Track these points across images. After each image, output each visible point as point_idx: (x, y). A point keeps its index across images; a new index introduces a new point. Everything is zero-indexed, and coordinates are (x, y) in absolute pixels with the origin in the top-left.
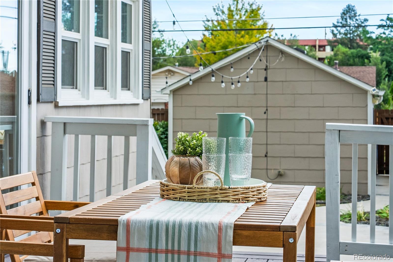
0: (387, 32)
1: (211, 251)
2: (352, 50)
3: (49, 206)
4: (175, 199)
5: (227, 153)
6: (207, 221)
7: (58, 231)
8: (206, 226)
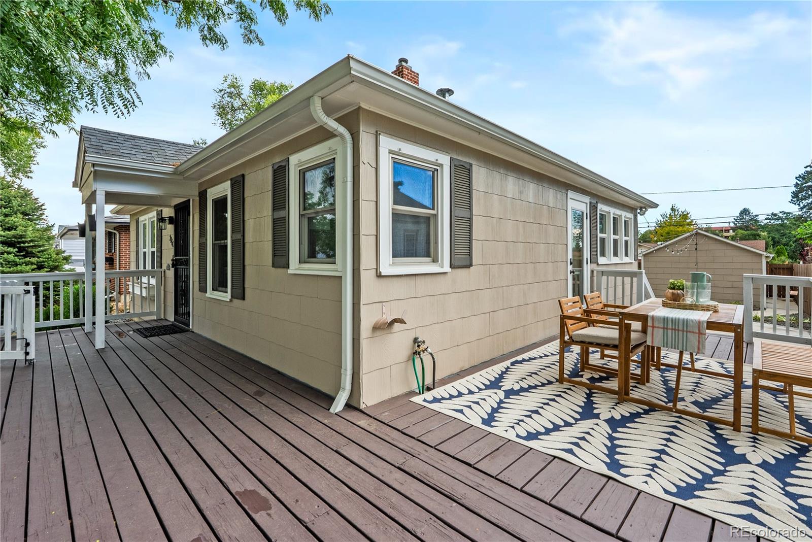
0: (772, 222)
1: (695, 331)
2: (748, 232)
3: (605, 306)
4: (671, 308)
5: (697, 289)
6: (692, 318)
7: (621, 317)
8: (692, 321)
